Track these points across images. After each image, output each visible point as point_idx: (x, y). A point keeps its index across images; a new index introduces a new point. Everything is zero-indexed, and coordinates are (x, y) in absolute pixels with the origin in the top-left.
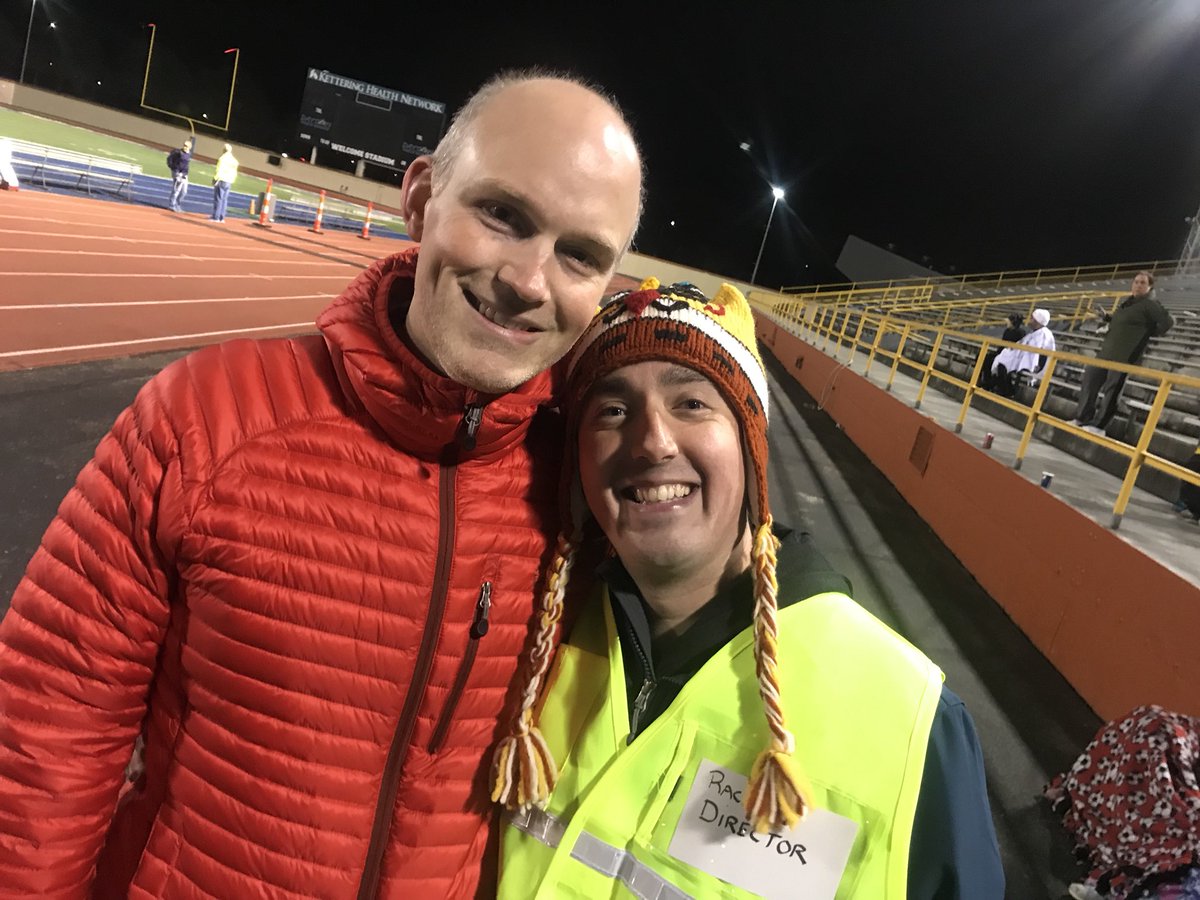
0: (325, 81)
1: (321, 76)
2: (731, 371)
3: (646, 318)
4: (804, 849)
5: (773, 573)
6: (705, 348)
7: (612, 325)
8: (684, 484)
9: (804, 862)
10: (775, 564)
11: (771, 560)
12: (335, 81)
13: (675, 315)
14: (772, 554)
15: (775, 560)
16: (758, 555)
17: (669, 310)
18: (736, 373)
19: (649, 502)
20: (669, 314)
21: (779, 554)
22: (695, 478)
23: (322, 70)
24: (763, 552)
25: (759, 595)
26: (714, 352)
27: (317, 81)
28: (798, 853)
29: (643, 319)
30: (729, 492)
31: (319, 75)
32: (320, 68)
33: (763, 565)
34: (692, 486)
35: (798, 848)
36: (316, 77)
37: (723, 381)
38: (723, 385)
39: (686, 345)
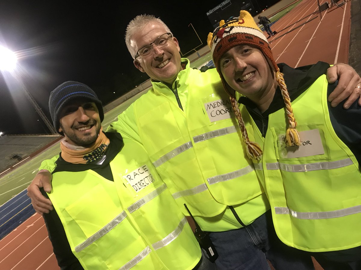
0: (212, 12)
1: (210, 12)
2: (252, 38)
3: (224, 37)
4: (309, 141)
5: (284, 82)
6: (243, 37)
7: (217, 43)
8: (252, 72)
9: (311, 144)
10: (283, 80)
11: (281, 79)
12: (214, 10)
13: (231, 32)
14: (282, 78)
15: (283, 79)
16: (278, 80)
17: (229, 32)
18: (254, 38)
19: (245, 81)
20: (229, 33)
21: (284, 77)
22: (254, 69)
23: (209, 11)
24: (279, 79)
25: (281, 89)
26: (245, 37)
27: (210, 14)
28: (308, 143)
29: (224, 38)
30: (264, 69)
31: (209, 13)
32: (208, 11)
33: (280, 81)
34: (254, 72)
35: (308, 142)
36: (209, 14)
37: (251, 43)
38: (252, 44)
39: (237, 39)
